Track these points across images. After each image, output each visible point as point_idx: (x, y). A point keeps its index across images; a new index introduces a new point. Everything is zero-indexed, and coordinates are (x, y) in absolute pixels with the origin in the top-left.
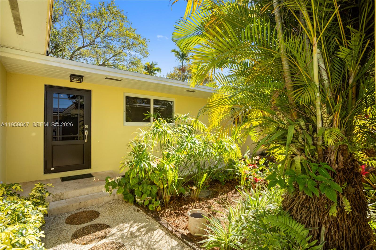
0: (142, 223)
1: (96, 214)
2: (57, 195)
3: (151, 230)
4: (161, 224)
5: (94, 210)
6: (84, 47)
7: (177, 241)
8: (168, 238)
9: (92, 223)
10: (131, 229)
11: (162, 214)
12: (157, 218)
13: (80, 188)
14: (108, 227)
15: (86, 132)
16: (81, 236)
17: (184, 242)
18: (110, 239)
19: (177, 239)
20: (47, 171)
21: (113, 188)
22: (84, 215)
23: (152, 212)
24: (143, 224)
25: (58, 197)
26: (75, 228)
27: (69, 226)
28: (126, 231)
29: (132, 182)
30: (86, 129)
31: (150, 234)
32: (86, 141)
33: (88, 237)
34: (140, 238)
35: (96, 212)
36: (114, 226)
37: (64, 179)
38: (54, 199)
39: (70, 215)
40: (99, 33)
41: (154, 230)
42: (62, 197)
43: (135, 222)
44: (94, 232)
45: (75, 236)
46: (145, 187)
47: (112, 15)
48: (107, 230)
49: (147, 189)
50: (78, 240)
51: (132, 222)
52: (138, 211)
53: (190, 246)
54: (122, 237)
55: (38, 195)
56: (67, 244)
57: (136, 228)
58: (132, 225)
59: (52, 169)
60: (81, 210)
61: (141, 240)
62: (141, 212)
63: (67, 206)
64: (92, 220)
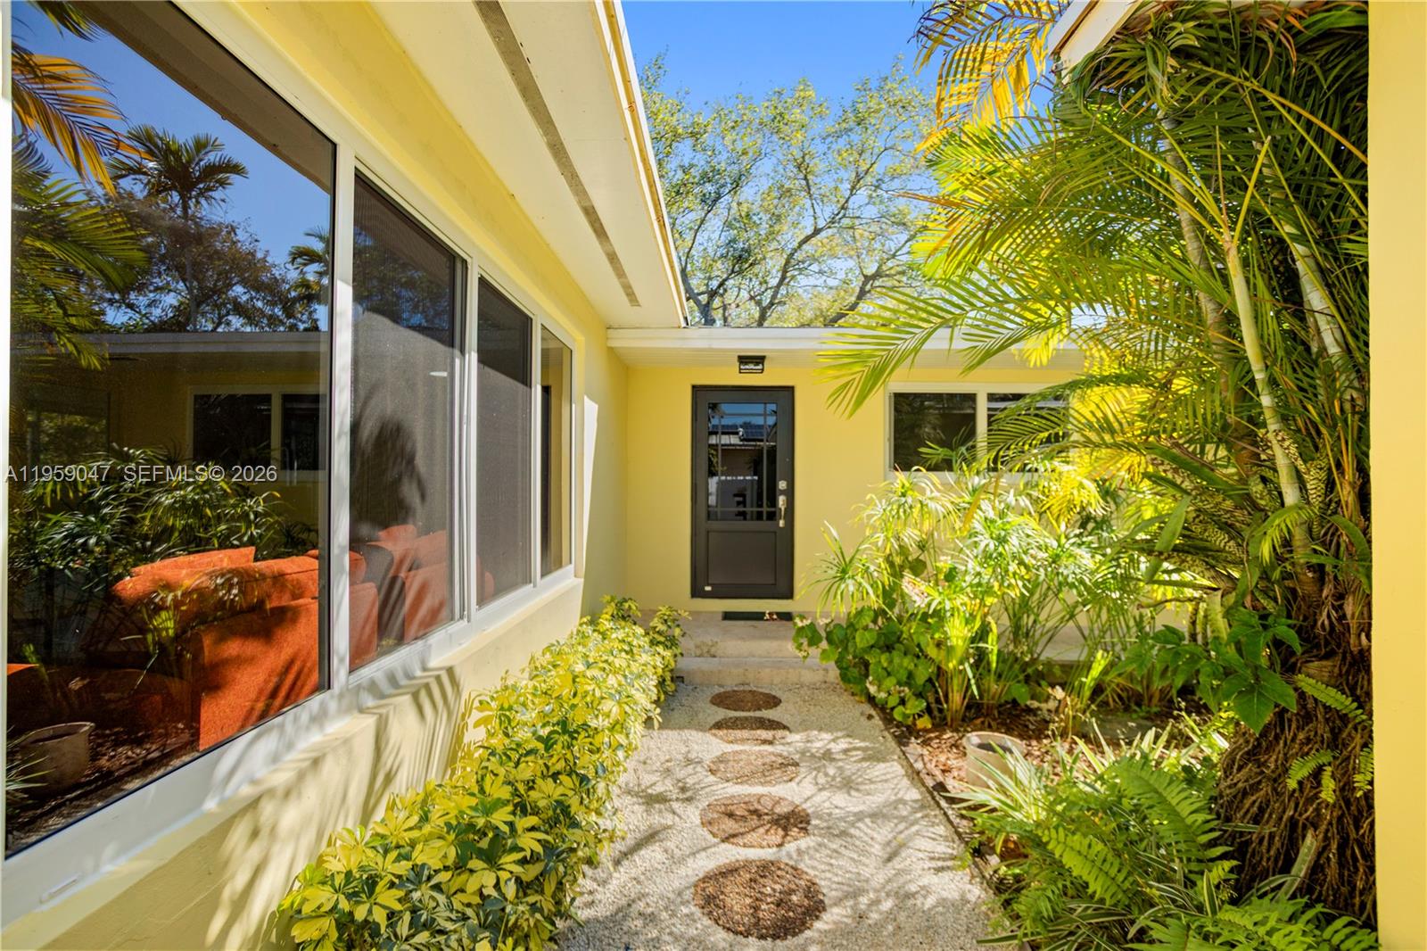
0: (864, 740)
1: (774, 702)
2: (703, 643)
3: (875, 757)
4: (904, 753)
5: (774, 693)
6: (817, 232)
7: (921, 793)
8: (906, 782)
9: (758, 714)
10: (832, 745)
11: (931, 739)
12: (902, 740)
13: (753, 637)
14: (785, 728)
15: (782, 500)
16: (728, 728)
17: (933, 798)
18: (778, 748)
19: (923, 789)
20: (697, 592)
21: (810, 644)
22: (749, 697)
23: (899, 725)
24: (863, 744)
25: (705, 650)
26: (722, 713)
27: (715, 708)
28: (818, 744)
29: (862, 640)
30: (783, 492)
31: (865, 764)
32: (781, 523)
33: (739, 734)
34: (840, 764)
35: (774, 697)
36: (798, 732)
37: (728, 616)
38: (698, 652)
39: (722, 690)
40: (859, 178)
41: (883, 760)
42: (713, 650)
43: (849, 736)
44: (752, 729)
45: (718, 726)
46: (897, 660)
47: (893, 111)
48: (780, 733)
49: (901, 666)
50: (721, 733)
51: (840, 734)
52: (870, 717)
53: (941, 809)
54: (803, 753)
55: (662, 627)
56: (700, 734)
57: (845, 746)
58: (838, 738)
59: (708, 588)
60: (747, 688)
61: (840, 768)
62: (877, 721)
63: (720, 672)
64: (759, 709)
